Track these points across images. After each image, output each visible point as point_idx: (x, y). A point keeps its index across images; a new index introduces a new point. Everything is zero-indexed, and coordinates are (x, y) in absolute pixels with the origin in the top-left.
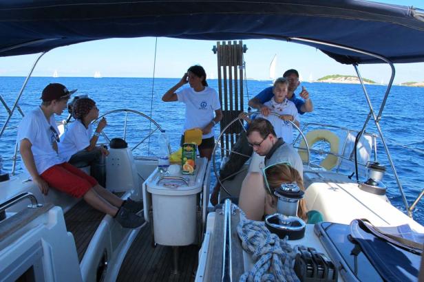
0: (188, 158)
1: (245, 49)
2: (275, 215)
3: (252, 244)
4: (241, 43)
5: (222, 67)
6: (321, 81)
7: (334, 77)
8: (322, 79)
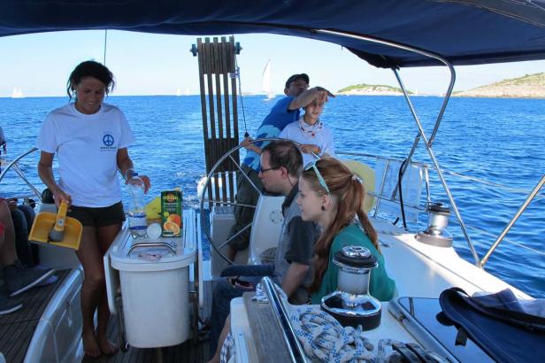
0: (170, 213)
1: (238, 49)
2: (334, 294)
3: (320, 347)
4: (232, 39)
5: (206, 76)
6: (342, 94)
7: (359, 87)
8: (344, 90)
